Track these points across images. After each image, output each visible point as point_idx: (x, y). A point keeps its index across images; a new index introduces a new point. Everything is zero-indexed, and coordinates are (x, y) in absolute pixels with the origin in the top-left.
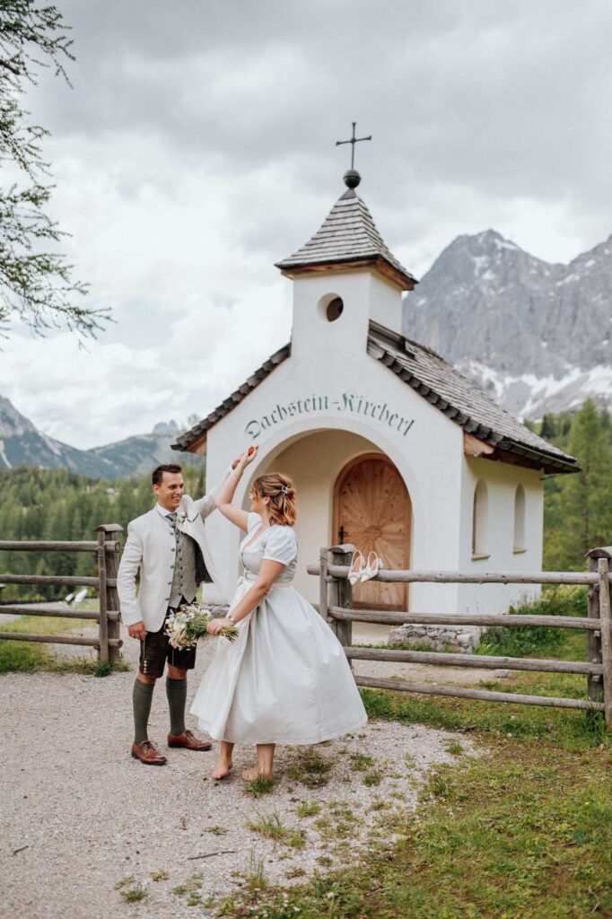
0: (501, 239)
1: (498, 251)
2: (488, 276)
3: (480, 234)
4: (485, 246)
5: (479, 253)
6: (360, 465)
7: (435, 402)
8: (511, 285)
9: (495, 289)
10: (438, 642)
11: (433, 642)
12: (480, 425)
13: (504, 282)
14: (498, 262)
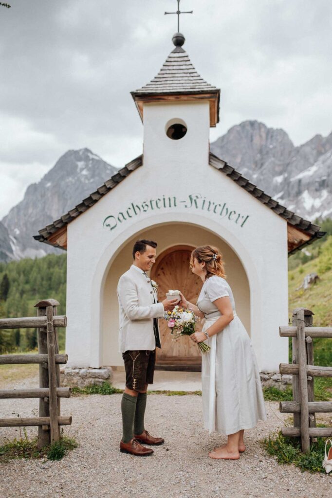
0: (92, 153)
1: (90, 160)
2: (85, 172)
3: (80, 150)
4: (83, 157)
5: (80, 160)
6: (171, 254)
7: (267, 202)
8: (97, 178)
9: (89, 180)
10: (280, 383)
11: (277, 384)
12: (302, 219)
13: (93, 176)
14: (90, 166)
